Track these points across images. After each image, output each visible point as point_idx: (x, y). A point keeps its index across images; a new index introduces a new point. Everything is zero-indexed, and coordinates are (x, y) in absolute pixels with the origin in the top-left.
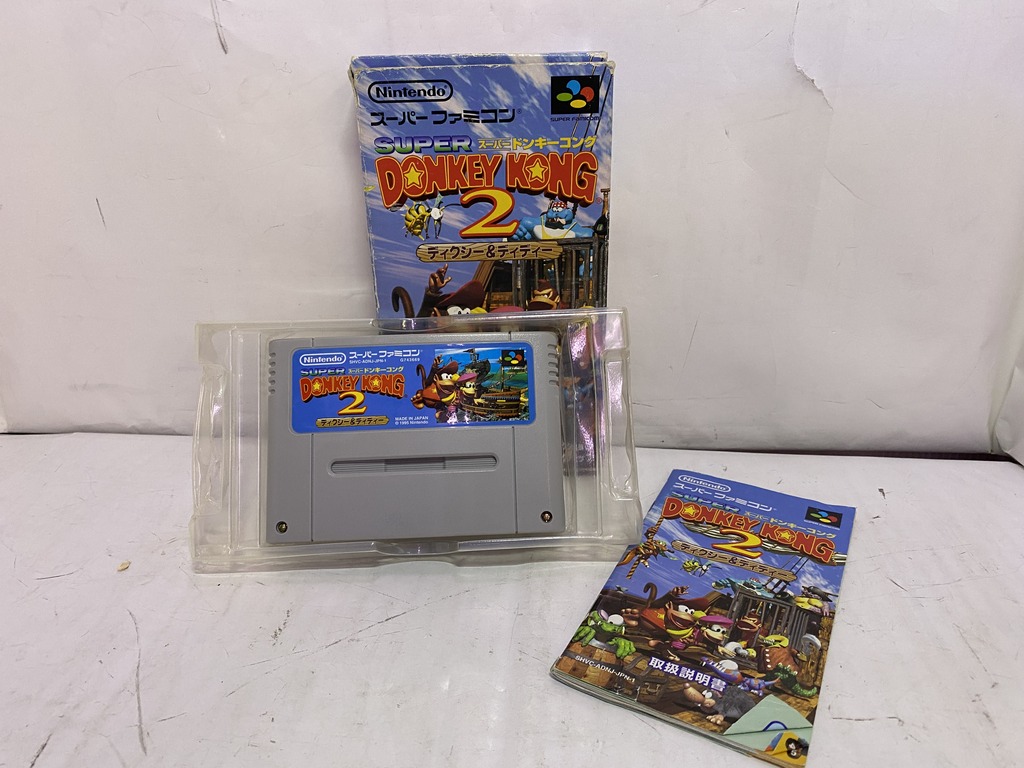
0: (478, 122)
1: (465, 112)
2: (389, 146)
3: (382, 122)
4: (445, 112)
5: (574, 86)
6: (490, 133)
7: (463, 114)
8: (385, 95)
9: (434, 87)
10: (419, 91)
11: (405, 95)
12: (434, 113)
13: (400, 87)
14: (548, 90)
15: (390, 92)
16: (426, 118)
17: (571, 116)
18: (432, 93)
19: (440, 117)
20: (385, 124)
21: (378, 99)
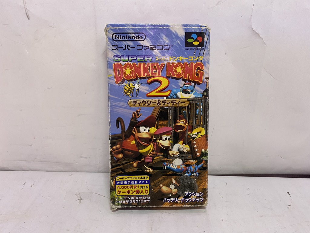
0: (155, 50)
1: (150, 45)
2: (119, 59)
3: (117, 49)
4: (142, 46)
5: (194, 36)
6: (160, 54)
7: (149, 46)
8: (119, 38)
9: (138, 35)
10: (132, 37)
11: (127, 39)
12: (138, 46)
13: (125, 35)
14: (184, 37)
15: (121, 37)
16: (134, 48)
17: (193, 48)
18: (137, 38)
19: (141, 48)
20: (118, 50)
21: (116, 40)
